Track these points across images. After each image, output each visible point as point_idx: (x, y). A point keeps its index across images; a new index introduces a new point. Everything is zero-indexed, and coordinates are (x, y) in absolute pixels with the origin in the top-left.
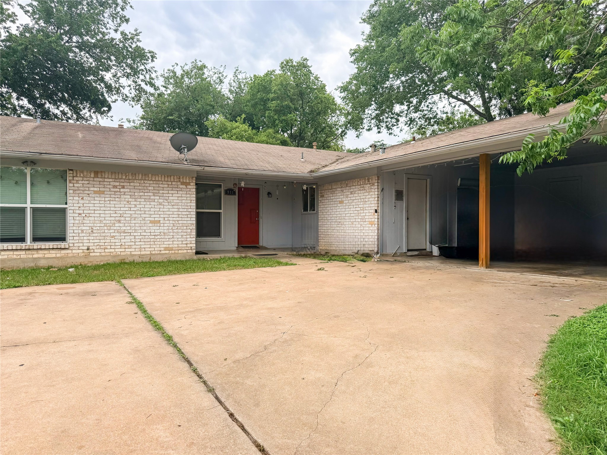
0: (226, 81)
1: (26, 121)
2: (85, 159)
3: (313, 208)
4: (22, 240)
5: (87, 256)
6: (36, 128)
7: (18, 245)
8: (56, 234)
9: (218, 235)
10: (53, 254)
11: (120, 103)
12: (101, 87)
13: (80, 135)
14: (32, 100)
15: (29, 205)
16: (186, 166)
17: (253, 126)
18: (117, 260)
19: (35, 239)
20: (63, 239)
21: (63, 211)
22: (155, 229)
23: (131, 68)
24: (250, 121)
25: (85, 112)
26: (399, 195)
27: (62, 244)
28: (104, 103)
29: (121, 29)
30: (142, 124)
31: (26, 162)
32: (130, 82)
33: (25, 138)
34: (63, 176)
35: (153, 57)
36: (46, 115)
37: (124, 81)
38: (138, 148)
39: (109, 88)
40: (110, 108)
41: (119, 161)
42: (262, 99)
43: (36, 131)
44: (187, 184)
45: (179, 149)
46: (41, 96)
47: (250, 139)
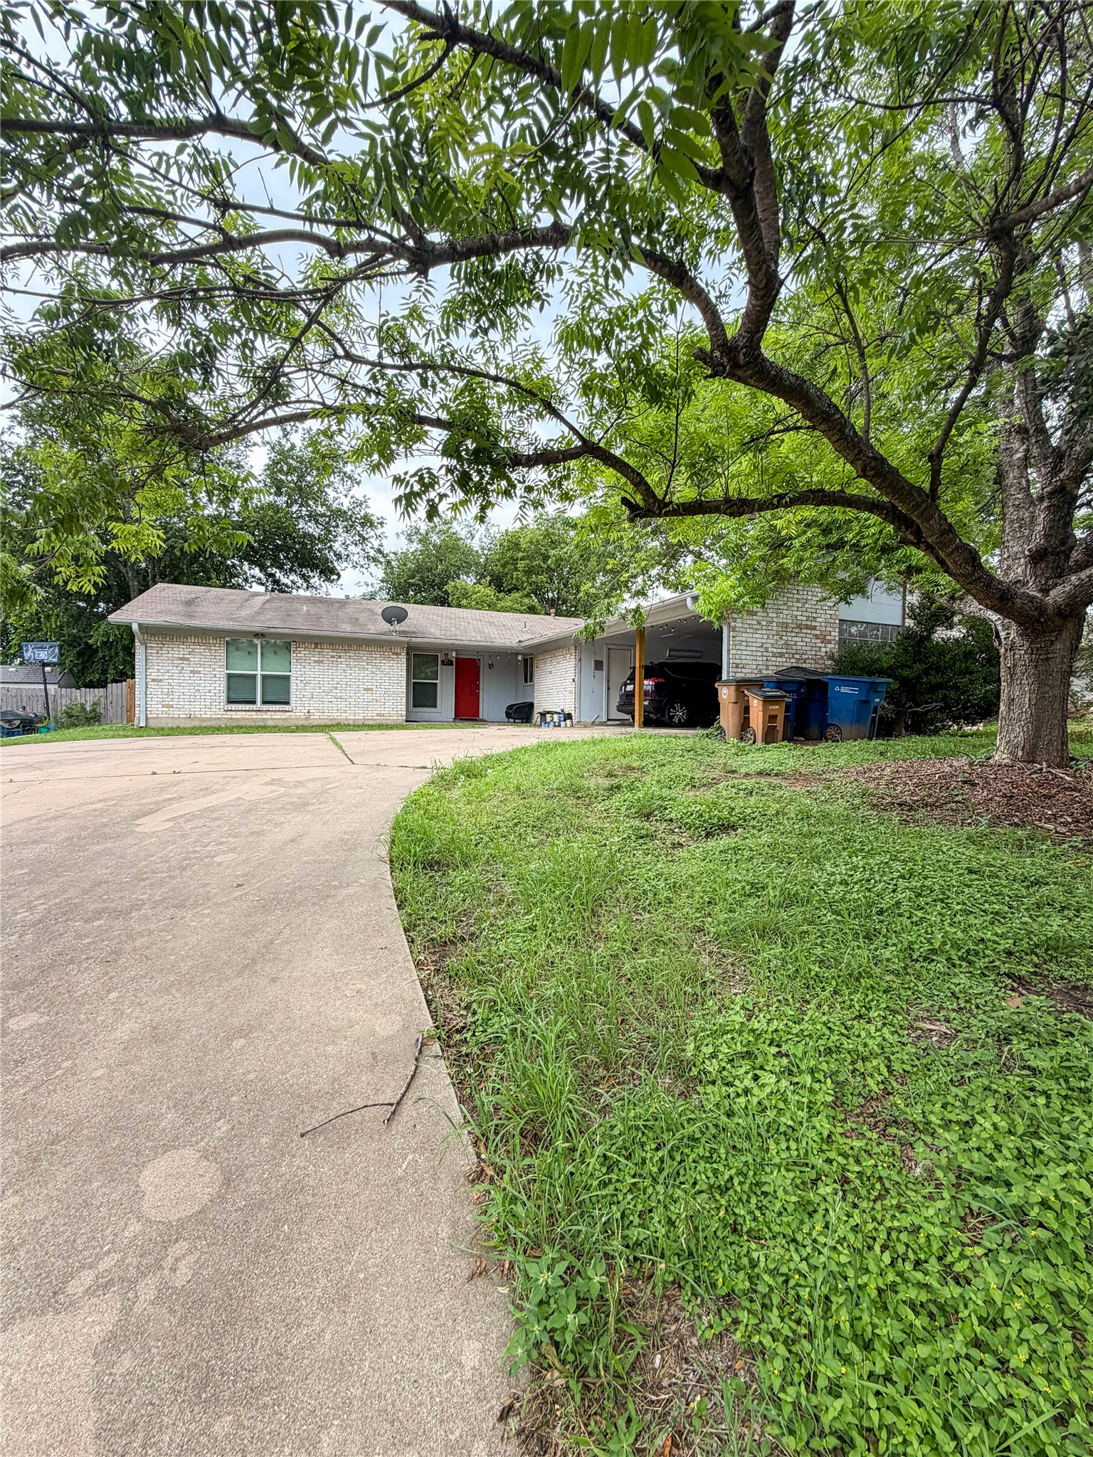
0: (477, 536)
1: (257, 594)
2: (305, 632)
3: (531, 680)
4: (254, 702)
5: (307, 719)
6: (268, 601)
7: (247, 707)
8: (282, 699)
9: (435, 706)
10: (278, 716)
11: (350, 570)
12: (331, 556)
13: (305, 608)
14: (263, 568)
15: (259, 673)
16: (395, 637)
17: (499, 588)
18: (334, 723)
19: (264, 702)
20: (288, 703)
21: (288, 677)
22: (368, 696)
23: (360, 535)
24: (498, 583)
25: (315, 581)
26: (598, 665)
27: (286, 707)
28: (333, 571)
29: (351, 493)
30: (381, 589)
31: (257, 635)
32: (358, 549)
33: (257, 613)
34: (287, 647)
35: (381, 524)
36: (278, 586)
37: (352, 548)
38: (355, 621)
39: (339, 557)
40: (338, 575)
41: (335, 634)
42: (512, 558)
43: (267, 606)
44: (397, 654)
45: (390, 622)
46: (272, 566)
47: (492, 607)
